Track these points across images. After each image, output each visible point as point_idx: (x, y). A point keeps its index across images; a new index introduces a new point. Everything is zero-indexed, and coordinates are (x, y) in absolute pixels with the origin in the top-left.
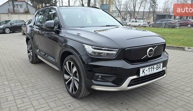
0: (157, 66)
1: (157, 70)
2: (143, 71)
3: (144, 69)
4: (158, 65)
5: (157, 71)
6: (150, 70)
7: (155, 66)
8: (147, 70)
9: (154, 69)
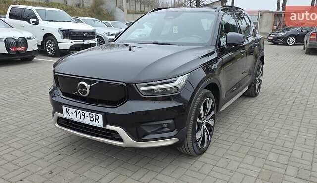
0: (91, 116)
1: (90, 120)
2: (67, 112)
3: (68, 108)
4: (94, 114)
5: (91, 123)
6: (78, 115)
7: (87, 114)
8: (72, 113)
9: (84, 116)
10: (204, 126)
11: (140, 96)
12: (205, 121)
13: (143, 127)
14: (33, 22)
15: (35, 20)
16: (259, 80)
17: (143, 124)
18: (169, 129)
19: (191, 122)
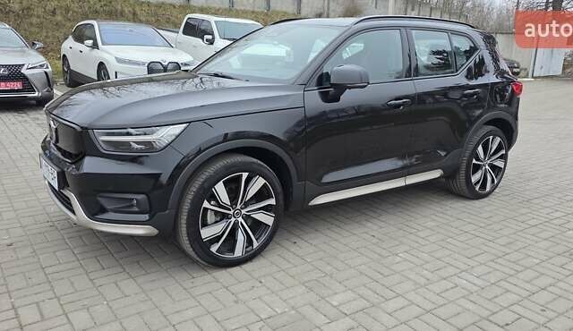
4: (53, 170)
5: (52, 183)
7: (50, 168)
10: (240, 219)
11: (98, 150)
12: (243, 212)
13: (99, 199)
14: (207, 40)
15: (210, 37)
16: (493, 167)
17: (101, 194)
18: (136, 209)
19: (186, 206)
